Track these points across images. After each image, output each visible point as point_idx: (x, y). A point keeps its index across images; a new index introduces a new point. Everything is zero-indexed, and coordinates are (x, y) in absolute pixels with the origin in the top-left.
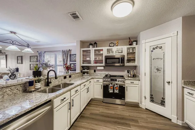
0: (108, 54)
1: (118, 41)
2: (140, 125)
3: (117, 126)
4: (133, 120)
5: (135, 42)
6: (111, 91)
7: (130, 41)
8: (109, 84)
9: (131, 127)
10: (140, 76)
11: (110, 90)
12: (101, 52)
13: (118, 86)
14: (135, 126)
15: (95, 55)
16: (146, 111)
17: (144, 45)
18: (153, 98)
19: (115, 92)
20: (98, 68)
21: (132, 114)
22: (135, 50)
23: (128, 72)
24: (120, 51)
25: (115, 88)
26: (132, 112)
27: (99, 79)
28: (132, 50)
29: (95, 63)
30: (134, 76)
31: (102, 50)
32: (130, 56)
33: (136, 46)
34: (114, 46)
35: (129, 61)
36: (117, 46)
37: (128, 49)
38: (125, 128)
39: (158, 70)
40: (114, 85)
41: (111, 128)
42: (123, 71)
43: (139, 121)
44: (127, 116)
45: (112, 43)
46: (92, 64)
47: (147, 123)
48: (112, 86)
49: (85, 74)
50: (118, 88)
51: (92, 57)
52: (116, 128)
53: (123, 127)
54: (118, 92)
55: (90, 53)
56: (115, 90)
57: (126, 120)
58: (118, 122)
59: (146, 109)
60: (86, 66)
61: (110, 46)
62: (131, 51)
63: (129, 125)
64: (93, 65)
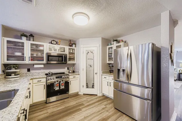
0: (50, 51)
1: (60, 40)
2: (86, 105)
3: (73, 115)
4: (80, 105)
5: (75, 45)
6: (57, 89)
7: (71, 43)
8: (55, 82)
9: (82, 110)
10: (80, 71)
11: (56, 87)
12: (41, 48)
13: (64, 82)
14: (84, 107)
15: (32, 50)
16: (84, 96)
17: (82, 48)
18: (88, 85)
19: (61, 88)
20: (35, 66)
21: (77, 102)
22: (75, 51)
23: (68, 69)
24: (63, 50)
25: (60, 84)
26: (76, 100)
27: (41, 78)
28: (73, 50)
29: (32, 60)
30: (74, 72)
31: (43, 46)
32: (71, 55)
33: (75, 48)
34: (56, 44)
35: (70, 59)
36: (59, 44)
37: (70, 49)
38: (79, 113)
39: (91, 66)
40: (60, 82)
41: (69, 119)
42: (64, 68)
43: (84, 103)
44: (75, 104)
45: (54, 40)
46: (27, 61)
47: (88, 102)
48: (58, 84)
49: (11, 75)
50: (64, 84)
51: (27, 53)
52: (73, 117)
53: (77, 113)
54: (64, 88)
55: (23, 46)
56: (61, 87)
57: (76, 107)
58: (72, 111)
59: (84, 94)
60: (14, 64)
61: (52, 44)
62: (71, 52)
63: (80, 110)
64: (28, 63)
